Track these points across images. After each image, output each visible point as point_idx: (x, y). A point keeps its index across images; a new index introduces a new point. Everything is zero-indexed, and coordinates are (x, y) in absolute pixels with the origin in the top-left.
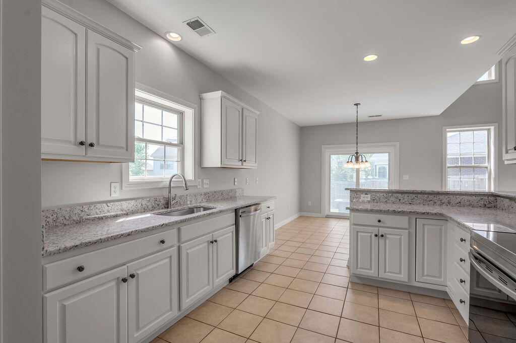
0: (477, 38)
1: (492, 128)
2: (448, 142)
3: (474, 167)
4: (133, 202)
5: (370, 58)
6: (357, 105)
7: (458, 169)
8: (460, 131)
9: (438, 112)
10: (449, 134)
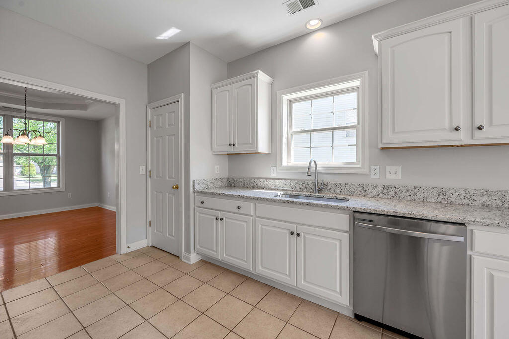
4: (283, 182)
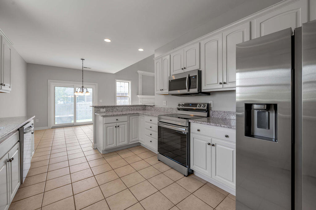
0: (143, 50)
1: (130, 82)
2: (117, 86)
3: (125, 96)
5: (107, 40)
6: (83, 59)
7: (120, 97)
8: (120, 82)
9: (114, 72)
10: (117, 83)
